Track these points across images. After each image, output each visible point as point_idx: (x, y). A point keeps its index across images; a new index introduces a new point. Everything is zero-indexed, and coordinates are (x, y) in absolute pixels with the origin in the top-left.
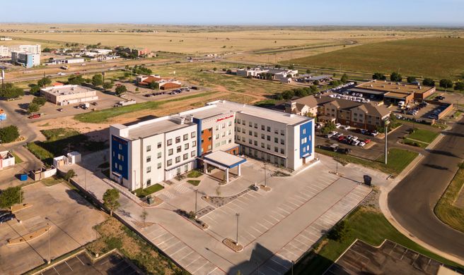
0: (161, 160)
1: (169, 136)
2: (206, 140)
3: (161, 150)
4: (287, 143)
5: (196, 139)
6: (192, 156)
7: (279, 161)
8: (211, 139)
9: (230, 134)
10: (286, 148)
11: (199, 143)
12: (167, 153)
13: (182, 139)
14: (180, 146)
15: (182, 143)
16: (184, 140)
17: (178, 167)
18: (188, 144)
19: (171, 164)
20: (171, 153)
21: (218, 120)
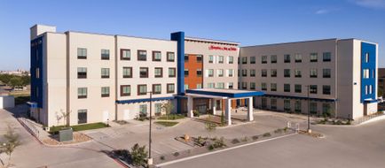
0: (110, 83)
1: (124, 42)
2: (193, 73)
3: (109, 64)
4: (336, 74)
5: (174, 65)
6: (168, 92)
7: (320, 106)
8: (200, 73)
9: (231, 75)
10: (335, 82)
11: (180, 73)
12: (121, 72)
13: (149, 56)
14: (147, 69)
15: (150, 64)
16: (154, 60)
17: (142, 103)
18: (161, 69)
19: (129, 94)
20: (129, 74)
21: (212, 47)
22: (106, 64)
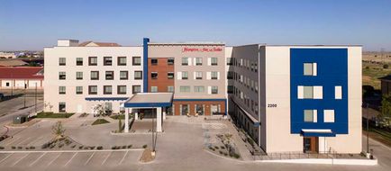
3: (83, 68)
6: (133, 93)
8: (173, 75)
9: (214, 79)
12: (89, 75)
13: (115, 61)
14: (113, 72)
15: (115, 68)
16: (119, 64)
17: (107, 101)
18: (127, 72)
19: (96, 93)
20: (96, 77)
21: (186, 49)
22: (79, 68)
